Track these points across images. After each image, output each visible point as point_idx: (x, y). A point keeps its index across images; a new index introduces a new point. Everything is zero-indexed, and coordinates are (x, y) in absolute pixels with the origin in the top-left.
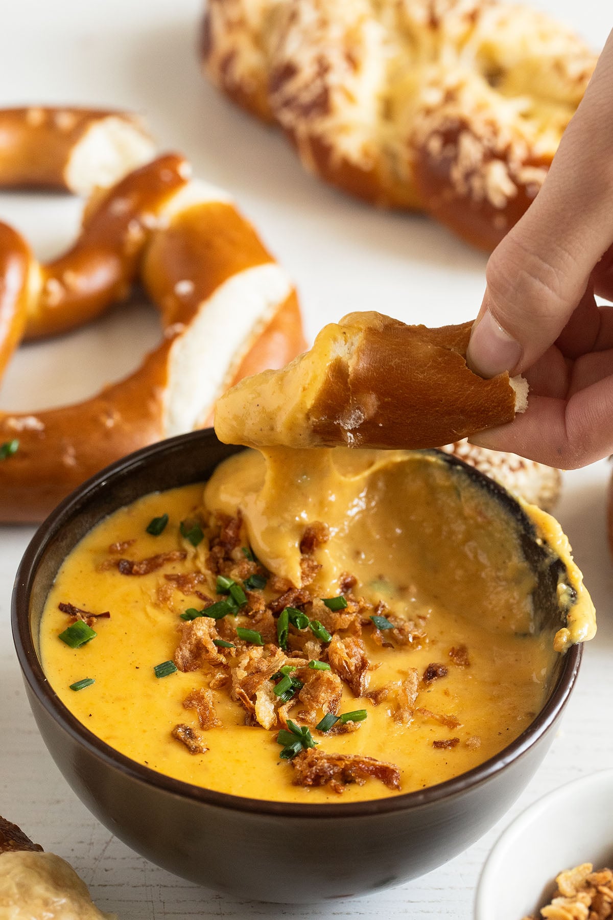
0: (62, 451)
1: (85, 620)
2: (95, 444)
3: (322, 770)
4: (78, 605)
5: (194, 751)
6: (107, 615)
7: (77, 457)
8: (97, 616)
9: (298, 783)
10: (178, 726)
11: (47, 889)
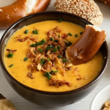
0: (7, 16)
1: (11, 52)
2: (13, 14)
3: (55, 83)
4: (10, 49)
5: (32, 78)
6: (16, 50)
7: (9, 17)
8: (14, 51)
9: (50, 85)
10: (29, 73)
11: (7, 108)
